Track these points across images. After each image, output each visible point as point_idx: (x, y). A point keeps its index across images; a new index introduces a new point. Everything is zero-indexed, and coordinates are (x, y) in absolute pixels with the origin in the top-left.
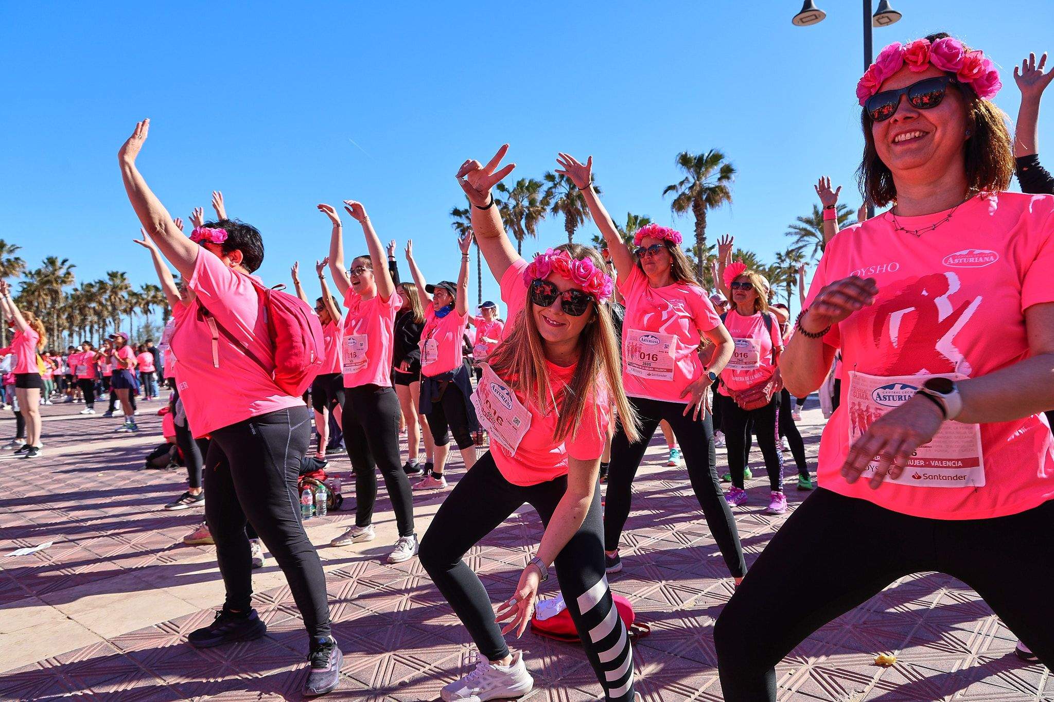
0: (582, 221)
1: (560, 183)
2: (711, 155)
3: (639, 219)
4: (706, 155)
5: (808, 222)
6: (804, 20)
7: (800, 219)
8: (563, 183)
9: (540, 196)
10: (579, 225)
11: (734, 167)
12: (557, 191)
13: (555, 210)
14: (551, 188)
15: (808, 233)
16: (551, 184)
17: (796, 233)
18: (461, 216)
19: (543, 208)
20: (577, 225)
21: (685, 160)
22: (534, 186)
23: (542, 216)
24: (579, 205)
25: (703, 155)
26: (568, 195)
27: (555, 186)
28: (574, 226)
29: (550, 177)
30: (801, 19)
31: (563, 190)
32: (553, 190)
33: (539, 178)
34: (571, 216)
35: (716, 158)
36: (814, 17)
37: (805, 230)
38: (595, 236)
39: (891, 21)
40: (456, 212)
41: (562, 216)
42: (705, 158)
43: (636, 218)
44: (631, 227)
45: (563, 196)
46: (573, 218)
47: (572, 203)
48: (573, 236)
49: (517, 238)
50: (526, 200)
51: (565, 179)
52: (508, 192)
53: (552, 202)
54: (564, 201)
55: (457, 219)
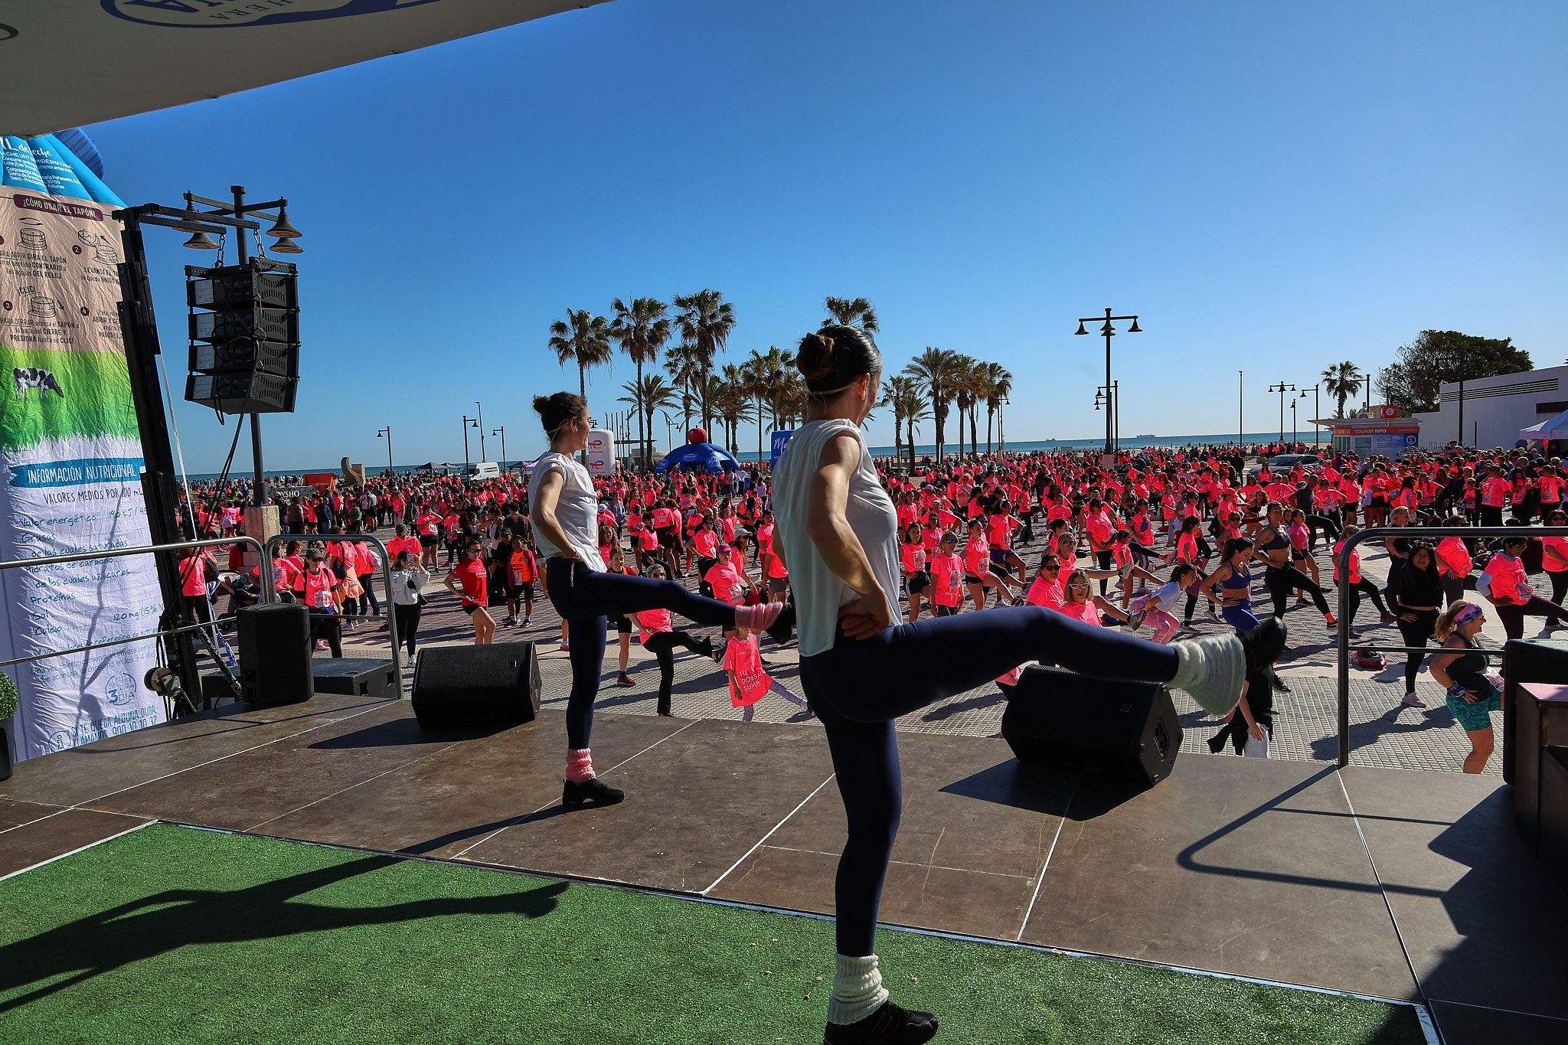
2: (856, 302)
4: (853, 302)
5: (922, 363)
7: (915, 359)
11: (874, 314)
12: (690, 317)
15: (925, 375)
16: (681, 312)
17: (910, 372)
18: (562, 332)
21: (832, 304)
22: (654, 307)
24: (713, 333)
25: (849, 302)
26: (700, 322)
27: (689, 312)
29: (680, 303)
31: (696, 316)
35: (860, 306)
37: (920, 370)
40: (560, 327)
42: (850, 304)
49: (635, 362)
55: (556, 334)
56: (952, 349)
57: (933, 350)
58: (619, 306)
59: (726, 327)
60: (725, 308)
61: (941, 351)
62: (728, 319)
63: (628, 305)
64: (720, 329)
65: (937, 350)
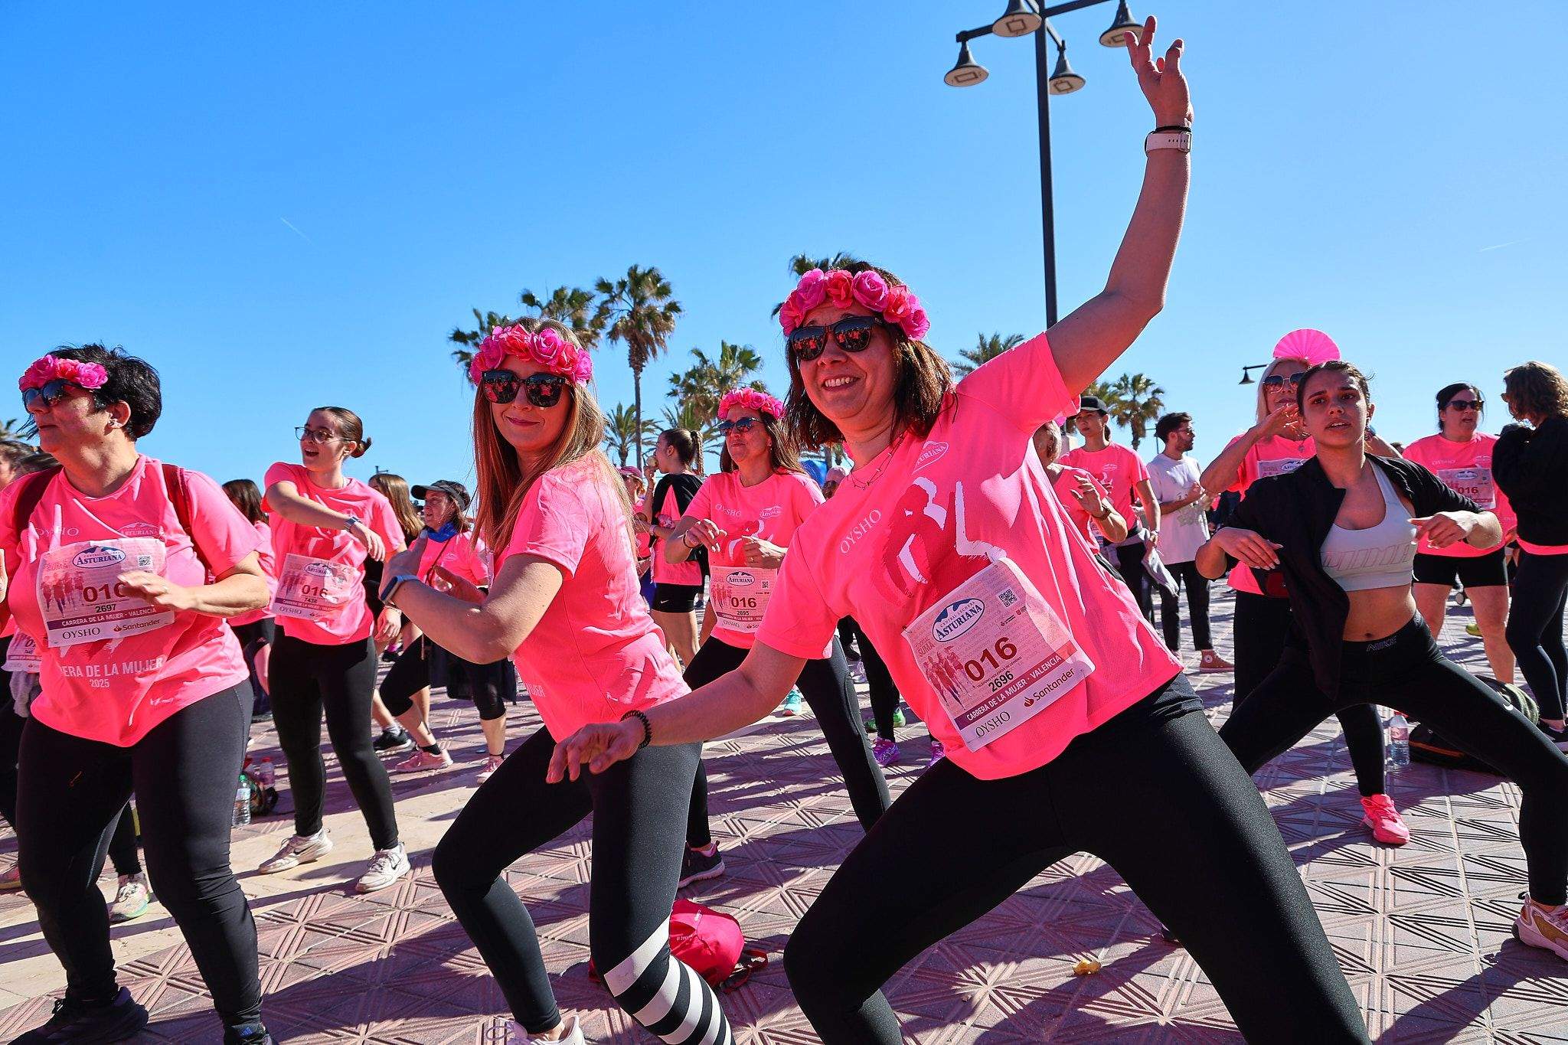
0: (654, 352)
1: (619, 295)
2: (839, 260)
3: (739, 350)
4: (832, 260)
6: (960, 79)
7: (964, 353)
8: (624, 295)
9: (589, 313)
10: (650, 358)
12: (615, 306)
13: (613, 335)
14: (606, 302)
16: (606, 297)
18: (466, 343)
19: (594, 332)
20: (646, 359)
22: (579, 299)
23: (594, 345)
24: (649, 328)
25: (827, 261)
26: (633, 314)
27: (612, 299)
28: (643, 360)
29: (604, 286)
30: (956, 78)
31: (625, 305)
32: (610, 305)
33: (588, 286)
34: (638, 345)
36: (972, 76)
38: (675, 375)
39: (1072, 87)
40: (459, 336)
41: (623, 345)
43: (734, 348)
44: (726, 363)
45: (625, 314)
46: (640, 348)
47: (639, 325)
48: (641, 375)
50: (567, 319)
51: (627, 290)
52: (540, 306)
53: (609, 324)
54: (626, 322)
55: (459, 346)
56: (1017, 333)
57: (988, 340)
58: (529, 299)
59: (667, 318)
60: (664, 291)
61: (1002, 340)
62: (673, 307)
63: (544, 297)
64: (662, 321)
65: (996, 337)
